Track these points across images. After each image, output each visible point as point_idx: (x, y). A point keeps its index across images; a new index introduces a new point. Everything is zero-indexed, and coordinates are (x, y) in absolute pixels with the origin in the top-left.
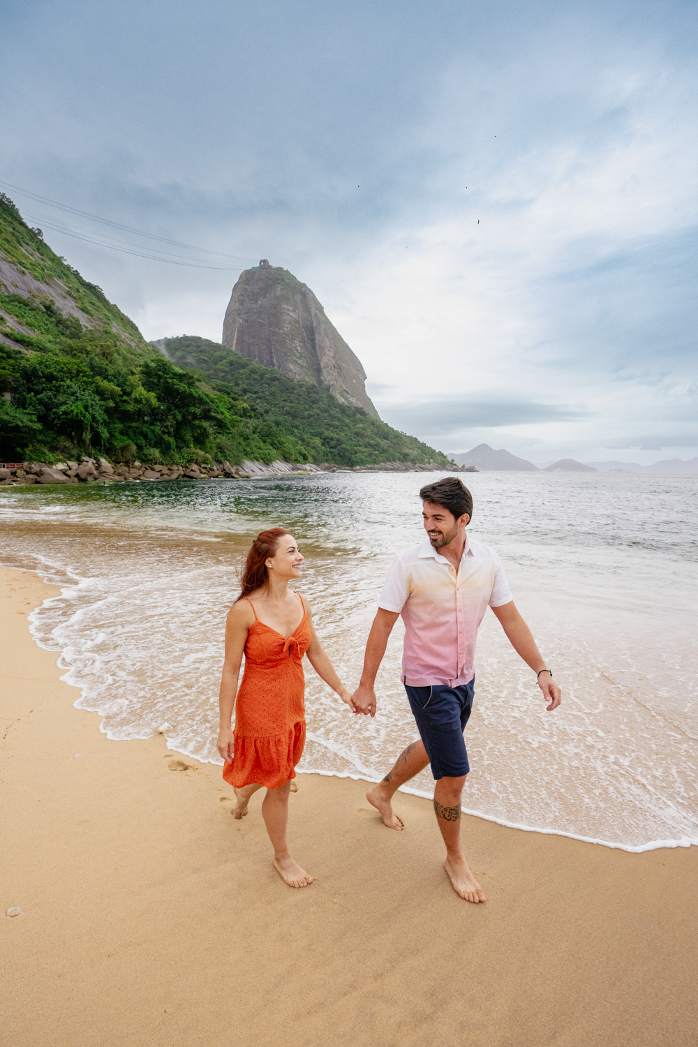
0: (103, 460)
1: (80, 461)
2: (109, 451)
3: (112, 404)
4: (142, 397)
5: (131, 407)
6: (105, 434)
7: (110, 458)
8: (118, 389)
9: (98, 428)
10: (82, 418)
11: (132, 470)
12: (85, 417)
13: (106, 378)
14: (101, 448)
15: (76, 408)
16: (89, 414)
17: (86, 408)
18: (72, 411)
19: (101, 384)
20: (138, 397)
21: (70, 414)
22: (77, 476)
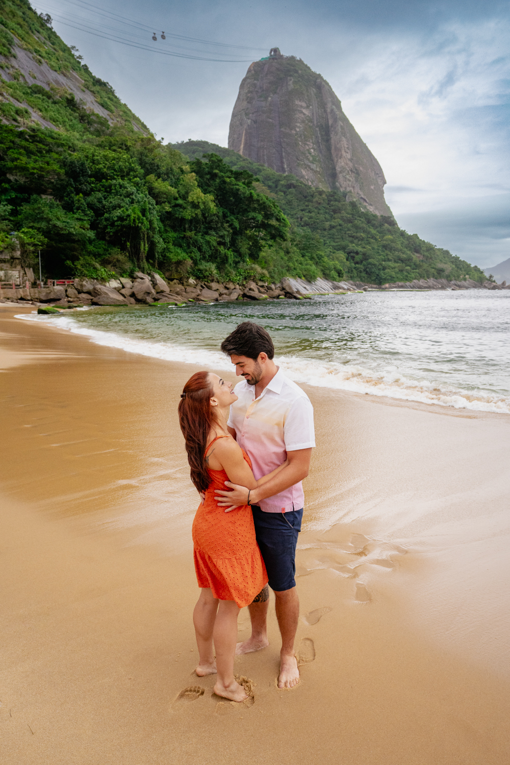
0: (157, 277)
1: (133, 278)
2: (163, 265)
3: (168, 208)
4: (200, 200)
5: (188, 214)
6: (161, 245)
7: (164, 274)
8: (173, 190)
9: (153, 237)
10: (140, 225)
11: (189, 289)
12: (142, 223)
13: (159, 176)
14: (154, 261)
15: (133, 212)
16: (147, 219)
17: (143, 212)
18: (129, 216)
19: (156, 185)
20: (196, 201)
21: (126, 220)
22: (133, 295)
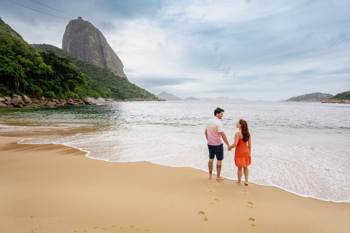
0: (25, 97)
1: (12, 97)
2: (29, 92)
3: (29, 69)
4: (45, 67)
5: (40, 72)
6: (26, 84)
7: (29, 95)
8: (31, 63)
9: (22, 80)
10: (14, 75)
11: (42, 101)
12: (15, 75)
13: (23, 56)
14: (23, 90)
15: (10, 70)
16: (18, 73)
17: (15, 70)
18: (7, 71)
19: (22, 60)
20: (43, 68)
21: (6, 73)
22: (12, 104)
